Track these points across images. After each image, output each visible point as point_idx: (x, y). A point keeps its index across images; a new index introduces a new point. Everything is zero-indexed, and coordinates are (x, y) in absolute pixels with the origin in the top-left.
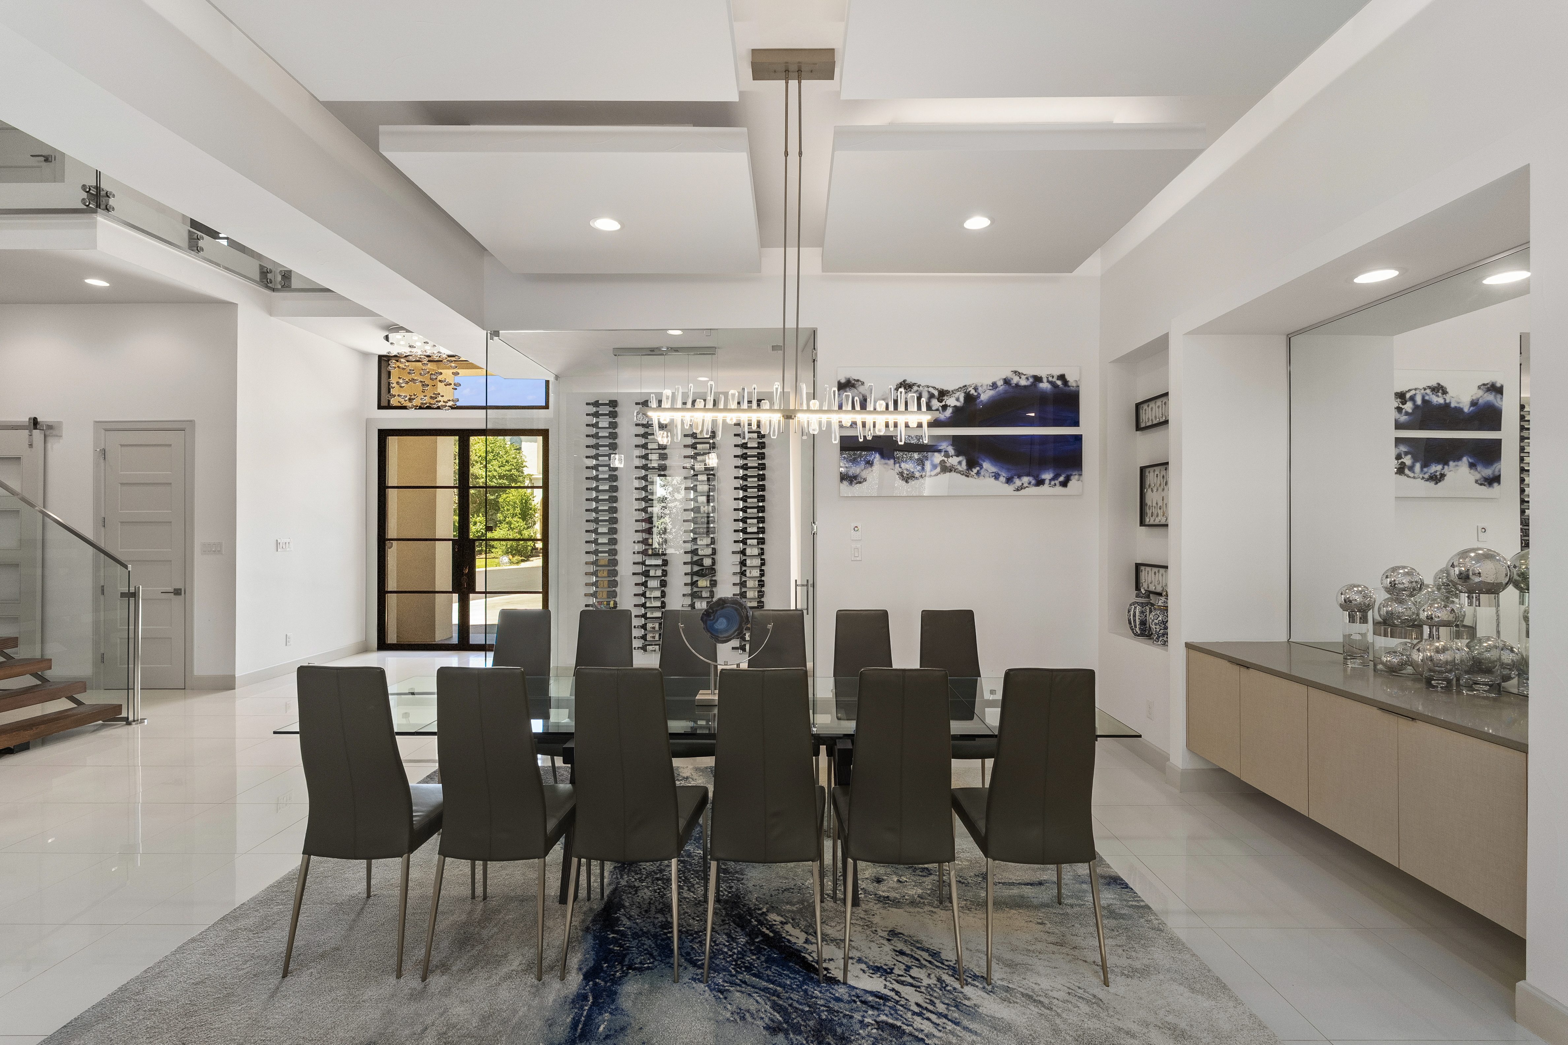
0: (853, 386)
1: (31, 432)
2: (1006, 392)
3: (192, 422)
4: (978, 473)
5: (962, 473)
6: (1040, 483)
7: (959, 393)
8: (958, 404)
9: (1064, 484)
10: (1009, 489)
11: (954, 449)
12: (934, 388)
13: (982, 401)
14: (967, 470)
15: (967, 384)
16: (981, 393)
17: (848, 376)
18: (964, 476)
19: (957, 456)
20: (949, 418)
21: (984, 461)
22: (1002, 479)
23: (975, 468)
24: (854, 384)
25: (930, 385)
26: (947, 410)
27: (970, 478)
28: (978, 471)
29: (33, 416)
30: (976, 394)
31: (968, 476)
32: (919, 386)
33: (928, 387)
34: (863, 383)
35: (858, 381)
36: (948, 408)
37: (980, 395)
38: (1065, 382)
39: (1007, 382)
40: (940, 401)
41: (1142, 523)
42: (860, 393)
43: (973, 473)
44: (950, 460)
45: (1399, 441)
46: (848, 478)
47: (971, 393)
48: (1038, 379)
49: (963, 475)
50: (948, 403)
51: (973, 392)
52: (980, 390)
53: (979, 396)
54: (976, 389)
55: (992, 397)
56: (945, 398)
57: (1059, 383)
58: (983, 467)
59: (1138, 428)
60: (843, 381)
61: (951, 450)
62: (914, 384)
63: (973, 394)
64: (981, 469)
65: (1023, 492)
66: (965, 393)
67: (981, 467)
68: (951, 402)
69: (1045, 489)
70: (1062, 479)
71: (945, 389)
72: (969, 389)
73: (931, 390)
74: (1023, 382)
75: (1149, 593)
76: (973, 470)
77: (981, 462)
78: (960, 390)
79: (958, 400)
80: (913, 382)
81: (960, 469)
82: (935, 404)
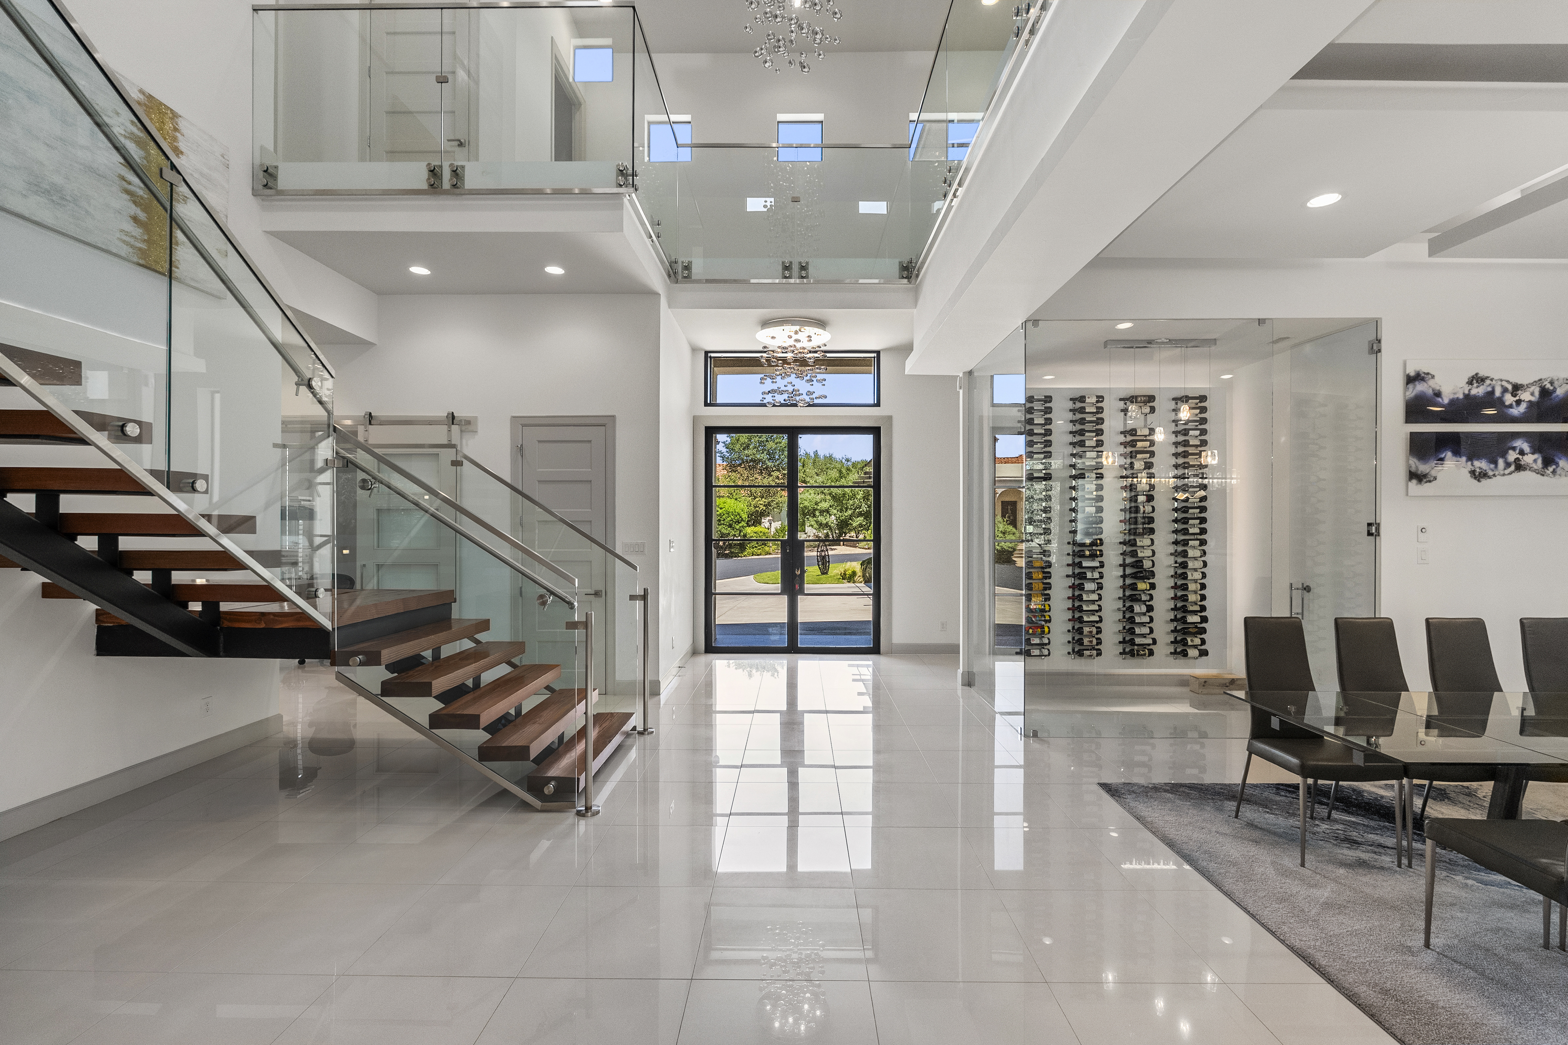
0: (1423, 380)
1: (450, 427)
3: (613, 418)
4: (1554, 472)
5: (1537, 471)
7: (1534, 387)
8: (1533, 399)
11: (1530, 447)
12: (1508, 381)
13: (1558, 396)
14: (1543, 468)
15: (1543, 377)
16: (1557, 387)
17: (1418, 369)
18: (1539, 475)
19: (1533, 453)
20: (1523, 413)
21: (1560, 459)
23: (1551, 466)
24: (1423, 377)
25: (1503, 378)
26: (1521, 406)
27: (1545, 478)
28: (1554, 469)
29: (451, 411)
30: (1551, 388)
31: (1543, 475)
32: (1492, 380)
33: (1501, 380)
34: (1434, 376)
35: (1428, 374)
36: (1522, 403)
37: (1556, 389)
40: (1514, 395)
42: (1430, 386)
43: (1548, 472)
44: (1525, 457)
46: (1416, 476)
47: (1547, 387)
49: (1538, 473)
50: (1522, 398)
51: (1548, 386)
52: (1556, 384)
53: (1554, 390)
54: (1552, 383)
56: (1520, 392)
58: (1559, 466)
60: (1412, 374)
61: (1526, 447)
62: (1487, 378)
63: (1548, 388)
64: (1557, 467)
66: (1540, 387)
67: (1557, 464)
68: (1526, 396)
71: (1519, 382)
72: (1545, 383)
73: (1504, 383)
76: (1549, 468)
77: (1557, 460)
78: (1535, 384)
79: (1532, 394)
80: (1486, 375)
81: (1535, 467)
82: (1509, 399)
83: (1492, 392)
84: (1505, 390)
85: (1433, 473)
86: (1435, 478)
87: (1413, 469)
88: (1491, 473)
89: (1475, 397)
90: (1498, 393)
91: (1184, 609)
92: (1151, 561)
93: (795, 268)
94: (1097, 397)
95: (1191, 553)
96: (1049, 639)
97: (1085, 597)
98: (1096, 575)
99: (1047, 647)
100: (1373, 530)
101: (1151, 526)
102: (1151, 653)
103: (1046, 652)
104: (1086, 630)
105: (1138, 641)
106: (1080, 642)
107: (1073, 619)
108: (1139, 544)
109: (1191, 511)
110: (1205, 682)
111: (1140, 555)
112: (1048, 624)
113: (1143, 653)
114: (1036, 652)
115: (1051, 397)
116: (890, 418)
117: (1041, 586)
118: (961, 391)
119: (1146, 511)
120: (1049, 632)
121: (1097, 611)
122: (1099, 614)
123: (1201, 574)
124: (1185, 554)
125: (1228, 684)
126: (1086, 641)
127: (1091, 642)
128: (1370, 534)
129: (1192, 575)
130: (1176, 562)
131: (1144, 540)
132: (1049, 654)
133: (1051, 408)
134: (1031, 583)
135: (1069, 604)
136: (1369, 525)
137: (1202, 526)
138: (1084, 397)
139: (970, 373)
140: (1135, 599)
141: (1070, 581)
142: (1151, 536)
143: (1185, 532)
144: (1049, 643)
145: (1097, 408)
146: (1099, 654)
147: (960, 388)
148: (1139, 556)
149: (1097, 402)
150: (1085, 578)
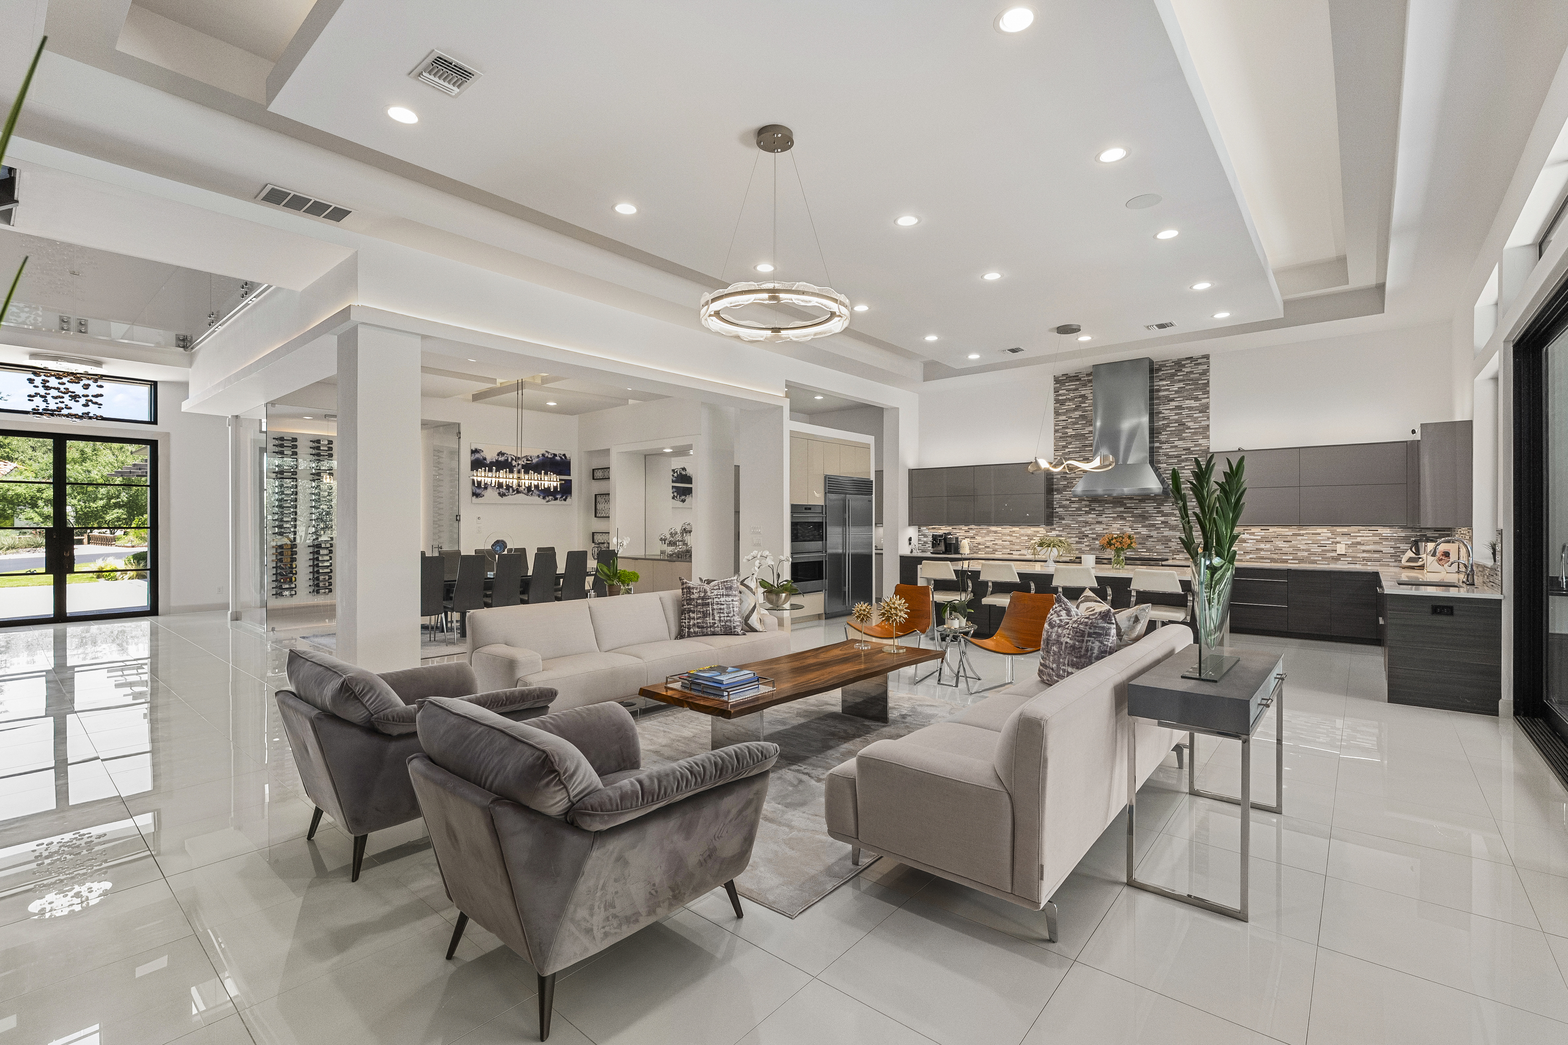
0: (478, 452)
2: (543, 460)
4: (532, 494)
6: (556, 499)
7: (524, 459)
9: (565, 500)
10: (544, 501)
12: (513, 456)
13: (533, 463)
14: (527, 493)
15: (527, 455)
17: (476, 448)
18: (526, 495)
22: (541, 497)
27: (528, 496)
32: (507, 455)
33: (511, 455)
34: (483, 450)
35: (481, 450)
36: (520, 465)
37: (533, 460)
38: (566, 457)
39: (543, 455)
40: (516, 462)
41: (596, 516)
42: (482, 456)
45: (673, 487)
46: (475, 495)
48: (555, 455)
50: (519, 463)
52: (533, 458)
54: (531, 457)
55: (538, 461)
56: (518, 460)
57: (563, 457)
59: (593, 479)
60: (474, 449)
63: (530, 460)
65: (549, 503)
66: (527, 459)
67: (533, 491)
68: (521, 462)
69: (558, 502)
70: (564, 498)
71: (518, 456)
72: (528, 457)
74: (550, 456)
75: (599, 544)
76: (530, 493)
78: (524, 457)
79: (523, 461)
80: (505, 452)
81: (524, 492)
82: (514, 463)
83: (508, 459)
84: (512, 459)
85: (483, 493)
86: (484, 496)
87: (474, 491)
88: (507, 494)
89: (500, 461)
90: (510, 460)
93: (74, 324)
94: (329, 441)
96: (295, 585)
97: (320, 558)
98: (328, 545)
99: (294, 589)
100: (458, 519)
103: (293, 593)
104: (321, 578)
106: (318, 585)
107: (313, 572)
112: (295, 576)
114: (287, 593)
115: (296, 439)
116: (168, 434)
117: (290, 553)
118: (230, 428)
120: (295, 581)
121: (329, 566)
122: (330, 568)
126: (321, 584)
127: (325, 584)
128: (457, 520)
132: (296, 594)
133: (296, 445)
134: (283, 552)
135: (311, 563)
136: (457, 516)
138: (320, 440)
139: (237, 417)
141: (311, 550)
144: (296, 587)
145: (329, 447)
146: (330, 591)
147: (229, 425)
149: (329, 444)
150: (321, 547)
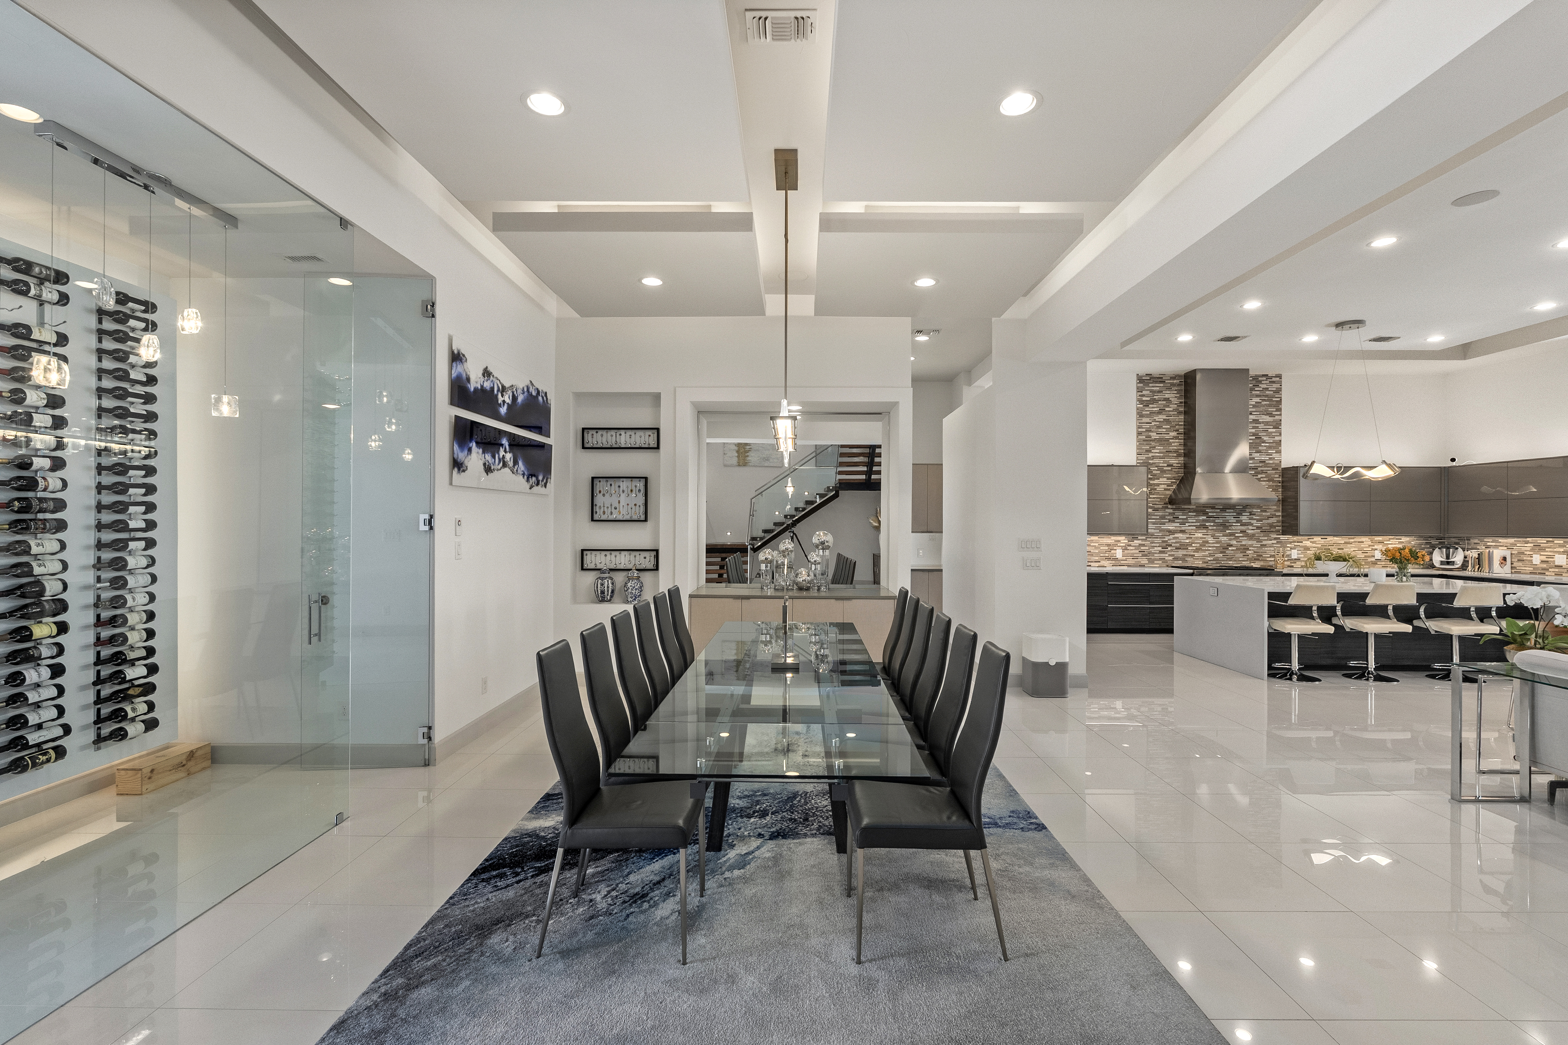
0: (461, 361)
2: (527, 398)
9: (546, 485)
22: (526, 477)
39: (528, 389)
41: (593, 519)
55: (523, 400)
59: (584, 447)
65: (532, 490)
70: (545, 480)
74: (533, 393)
91: (119, 658)
92: (60, 583)
95: (132, 562)
101: (58, 516)
102: (60, 752)
105: (33, 738)
108: (35, 550)
109: (132, 491)
110: (152, 771)
111: (37, 570)
113: (45, 758)
119: (50, 488)
123: (147, 596)
124: (119, 564)
125: (184, 762)
129: (134, 599)
130: (99, 580)
131: (47, 544)
137: (149, 516)
140: (27, 657)
142: (59, 536)
143: (121, 526)
148: (35, 573)
